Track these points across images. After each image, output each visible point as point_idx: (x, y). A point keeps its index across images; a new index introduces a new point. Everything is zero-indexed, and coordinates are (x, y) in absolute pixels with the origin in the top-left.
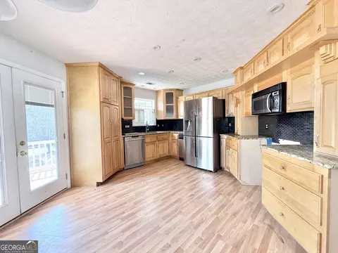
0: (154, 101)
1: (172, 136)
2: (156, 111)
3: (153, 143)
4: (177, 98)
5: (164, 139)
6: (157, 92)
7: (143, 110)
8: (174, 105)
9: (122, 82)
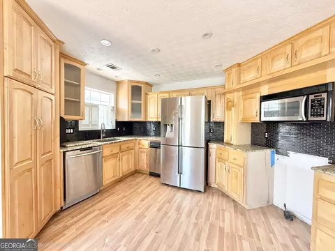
0: (113, 95)
1: (139, 144)
2: (117, 110)
3: (114, 156)
4: (146, 94)
5: (129, 149)
6: (118, 83)
7: (97, 106)
8: (142, 102)
9: (63, 55)
